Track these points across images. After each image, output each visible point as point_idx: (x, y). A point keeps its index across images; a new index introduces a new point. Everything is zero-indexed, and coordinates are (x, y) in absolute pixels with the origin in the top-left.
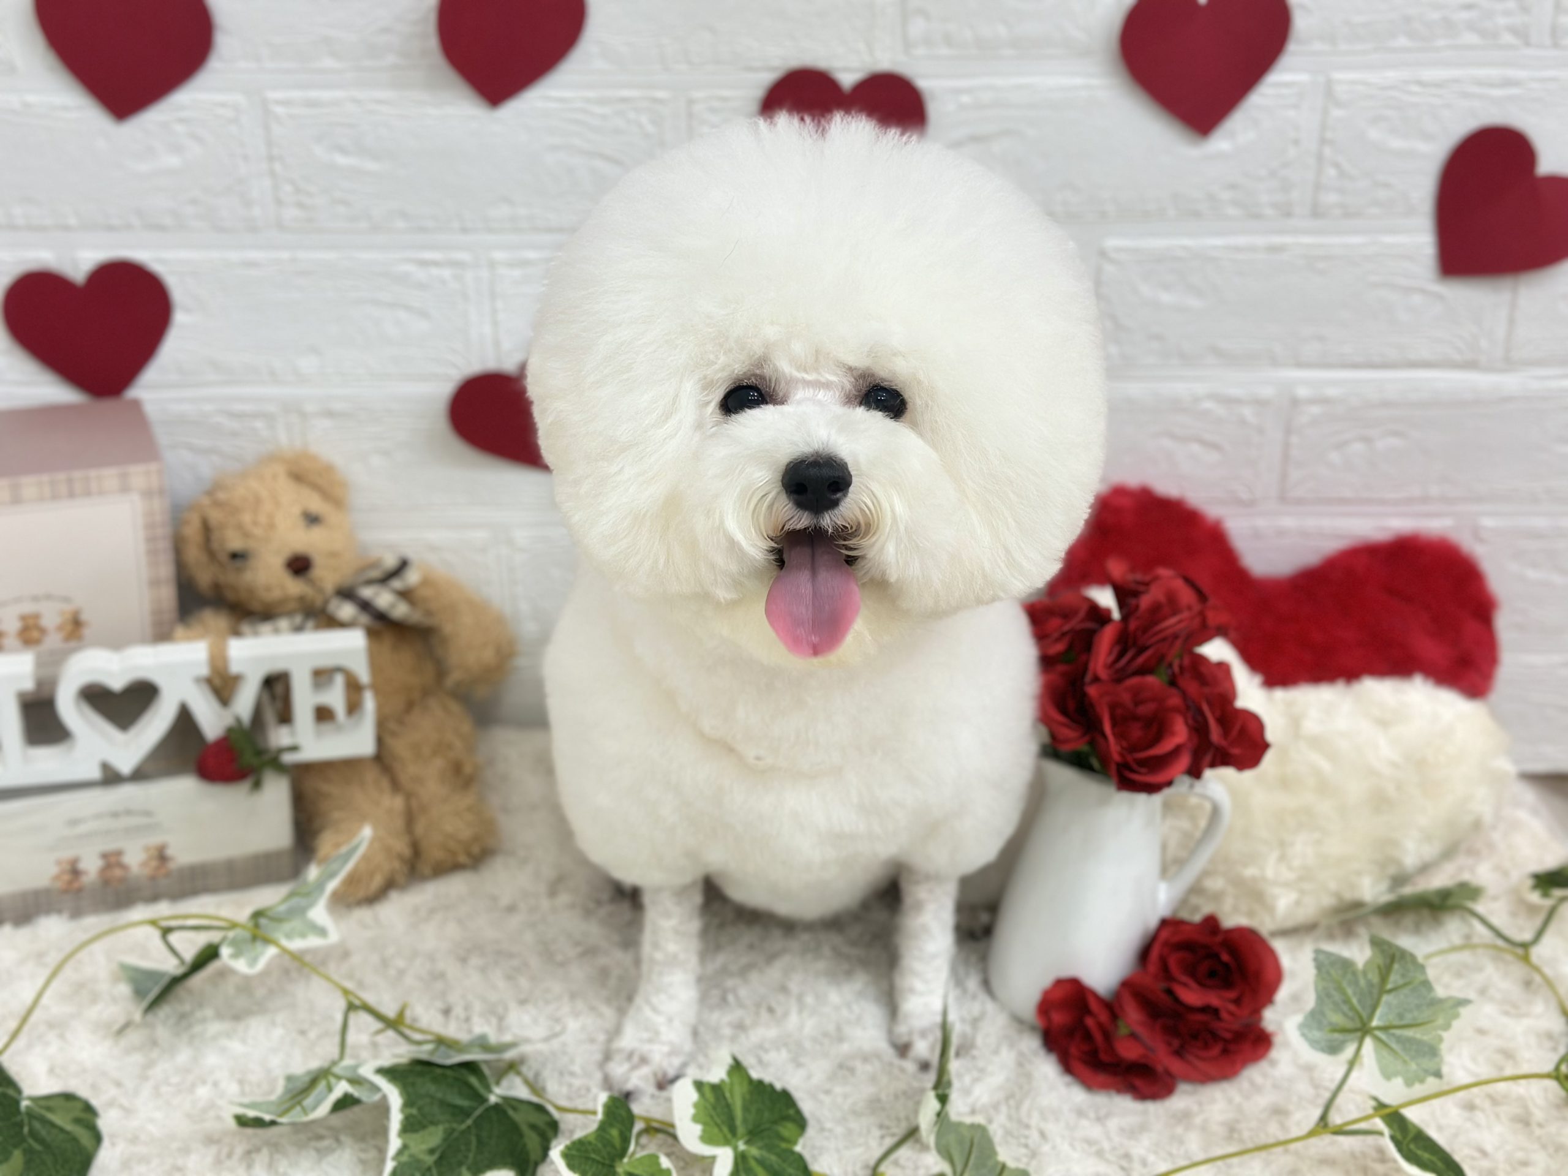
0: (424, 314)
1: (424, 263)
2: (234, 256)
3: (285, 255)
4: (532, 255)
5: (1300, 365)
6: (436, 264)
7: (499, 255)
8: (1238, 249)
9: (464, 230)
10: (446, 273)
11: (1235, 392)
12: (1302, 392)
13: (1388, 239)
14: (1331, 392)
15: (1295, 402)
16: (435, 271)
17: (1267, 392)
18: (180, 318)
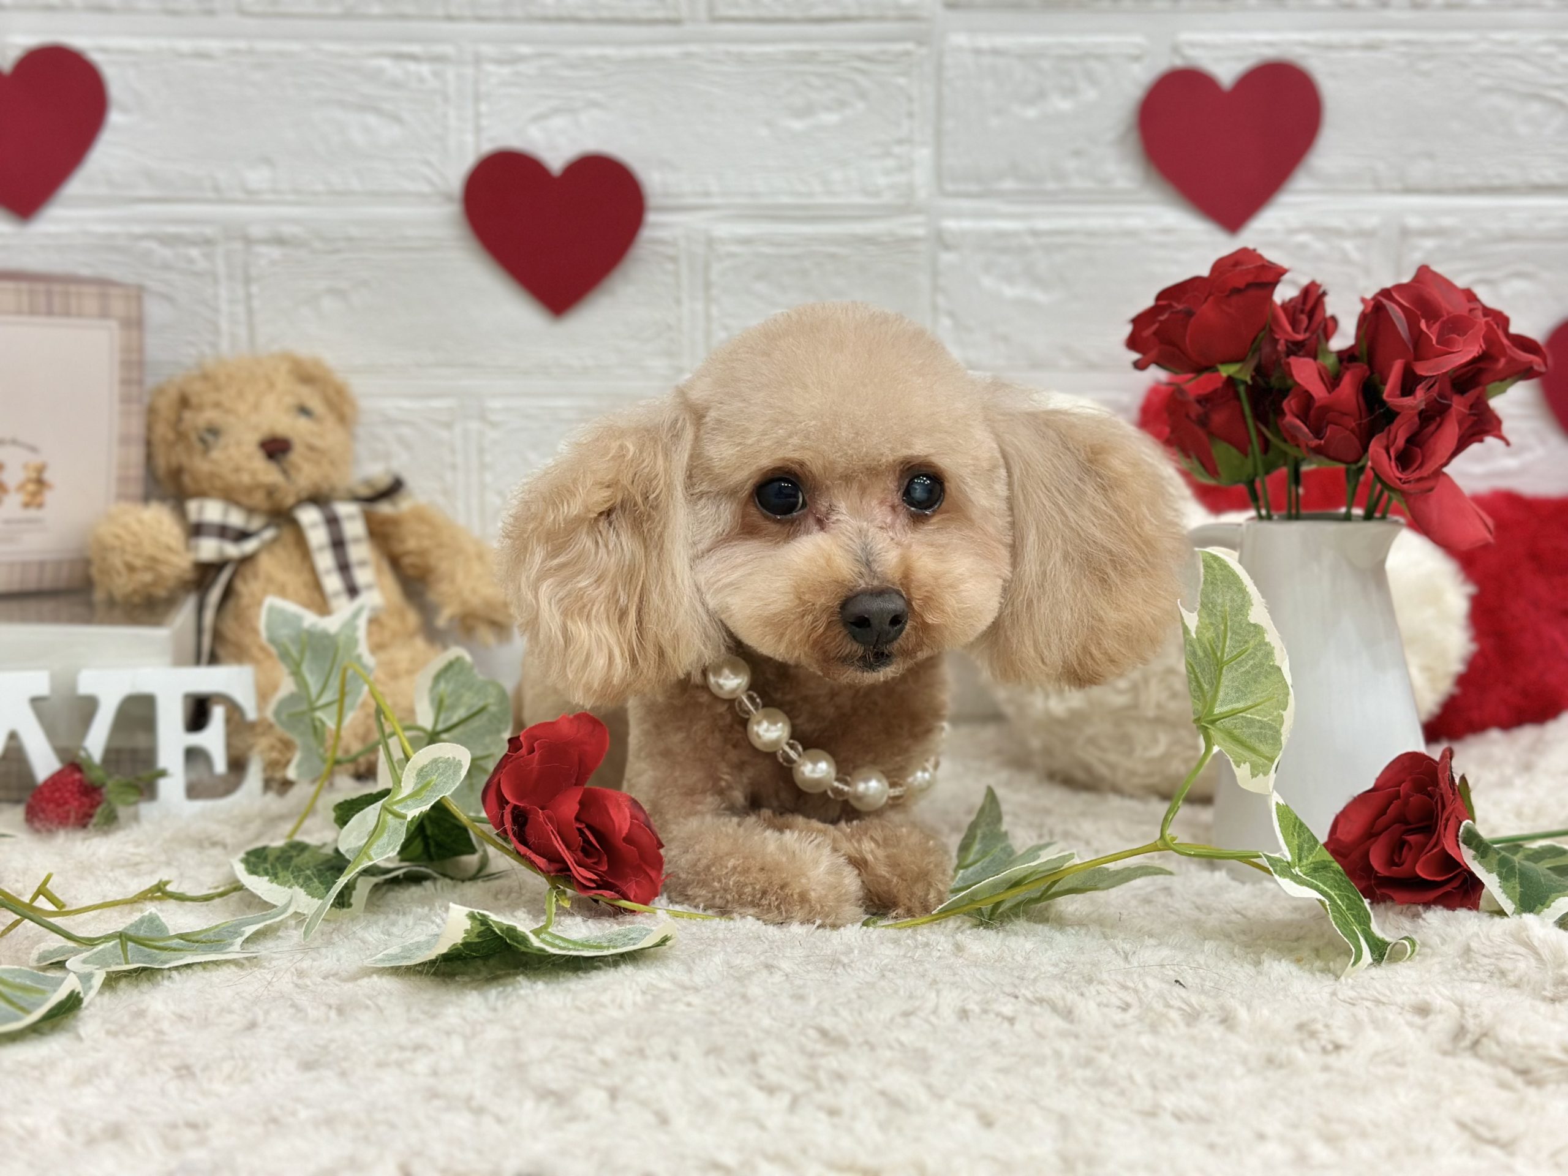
0: (397, 119)
1: (399, 57)
2: (185, 45)
3: (241, 44)
4: (525, 50)
5: (1409, 190)
6: (414, 58)
7: (487, 49)
8: (1329, 47)
9: (449, 18)
10: (425, 69)
11: (1336, 222)
12: (1414, 222)
13: (1503, 36)
14: (1447, 221)
15: (1405, 233)
16: (412, 66)
17: (1371, 222)
18: (115, 118)
